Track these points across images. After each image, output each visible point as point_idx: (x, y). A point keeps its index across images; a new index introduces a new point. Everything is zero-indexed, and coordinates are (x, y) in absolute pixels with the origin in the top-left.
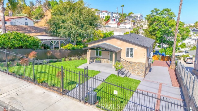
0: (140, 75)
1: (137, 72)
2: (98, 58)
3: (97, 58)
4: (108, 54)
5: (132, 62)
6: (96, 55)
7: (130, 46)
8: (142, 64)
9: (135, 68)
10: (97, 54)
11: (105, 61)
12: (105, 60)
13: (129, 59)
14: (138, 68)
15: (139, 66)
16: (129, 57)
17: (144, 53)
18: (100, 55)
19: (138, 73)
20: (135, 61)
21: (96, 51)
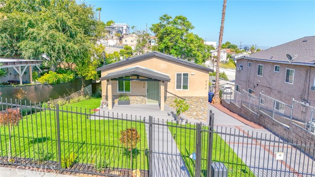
0: (200, 118)
1: (195, 113)
2: (125, 95)
3: (121, 96)
4: (144, 87)
5: (187, 97)
6: (119, 90)
7: (183, 70)
8: (202, 99)
9: (192, 106)
10: (121, 89)
11: (137, 101)
12: (137, 97)
13: (182, 93)
14: (197, 107)
15: (199, 103)
16: (182, 89)
17: (206, 81)
18: (128, 89)
19: (197, 115)
20: (190, 96)
21: (118, 81)
